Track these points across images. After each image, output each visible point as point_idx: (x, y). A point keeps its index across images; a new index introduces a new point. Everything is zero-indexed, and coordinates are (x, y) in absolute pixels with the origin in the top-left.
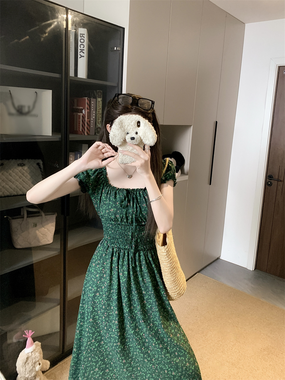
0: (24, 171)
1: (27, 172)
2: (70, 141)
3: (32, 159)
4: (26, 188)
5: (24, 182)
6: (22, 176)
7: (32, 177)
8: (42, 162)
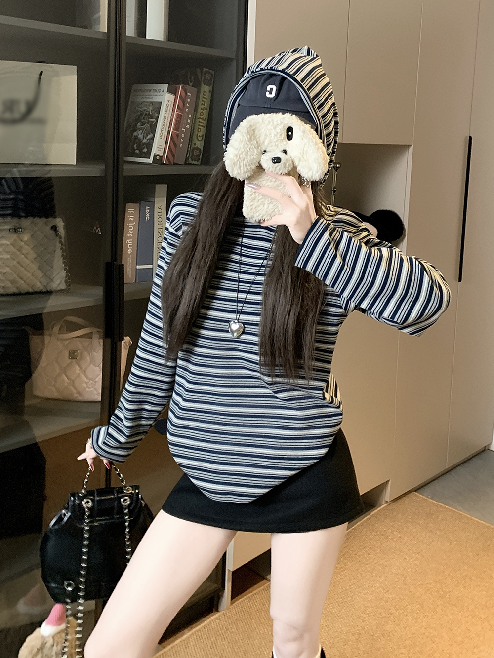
0: (23, 243)
1: (28, 246)
2: (125, 177)
3: (40, 218)
4: (25, 279)
5: (22, 266)
6: (19, 253)
7: (39, 255)
8: (63, 224)
